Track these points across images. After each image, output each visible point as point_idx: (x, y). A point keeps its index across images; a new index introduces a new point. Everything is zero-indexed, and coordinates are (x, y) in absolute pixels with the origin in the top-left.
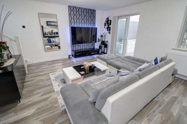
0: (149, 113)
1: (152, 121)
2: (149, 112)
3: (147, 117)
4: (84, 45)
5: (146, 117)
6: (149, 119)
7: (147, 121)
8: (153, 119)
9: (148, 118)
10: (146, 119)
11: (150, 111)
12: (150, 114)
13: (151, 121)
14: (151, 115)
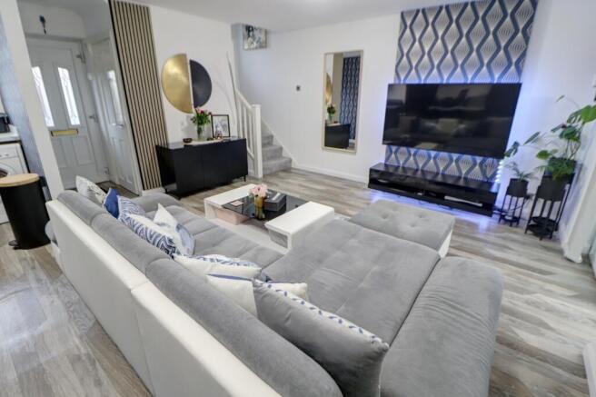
0: (97, 364)
1: (70, 366)
2: (102, 366)
3: (88, 355)
4: (435, 158)
5: (91, 353)
6: (79, 358)
7: (77, 353)
8: (75, 370)
9: (84, 358)
10: (83, 351)
11: (105, 370)
12: (95, 368)
13: (72, 364)
14: (90, 368)
